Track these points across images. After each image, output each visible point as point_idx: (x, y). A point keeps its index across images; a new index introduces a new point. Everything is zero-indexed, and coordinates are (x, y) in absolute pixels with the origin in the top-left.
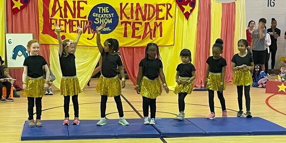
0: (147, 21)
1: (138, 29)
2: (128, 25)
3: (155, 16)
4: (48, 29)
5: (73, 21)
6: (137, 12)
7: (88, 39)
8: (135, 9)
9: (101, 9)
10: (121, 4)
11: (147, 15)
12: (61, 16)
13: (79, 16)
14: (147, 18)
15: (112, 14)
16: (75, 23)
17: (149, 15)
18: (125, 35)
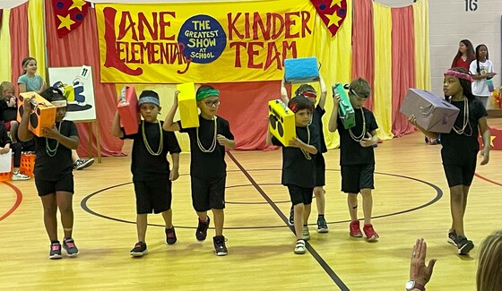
0: (271, 41)
1: (257, 53)
2: (242, 48)
3: (284, 32)
4: (114, 60)
5: (153, 44)
6: (255, 27)
7: (179, 72)
8: (251, 22)
9: (198, 24)
10: (230, 15)
11: (271, 31)
12: (134, 37)
13: (163, 37)
14: (271, 35)
15: (216, 32)
16: (157, 48)
17: (274, 31)
18: (238, 64)
